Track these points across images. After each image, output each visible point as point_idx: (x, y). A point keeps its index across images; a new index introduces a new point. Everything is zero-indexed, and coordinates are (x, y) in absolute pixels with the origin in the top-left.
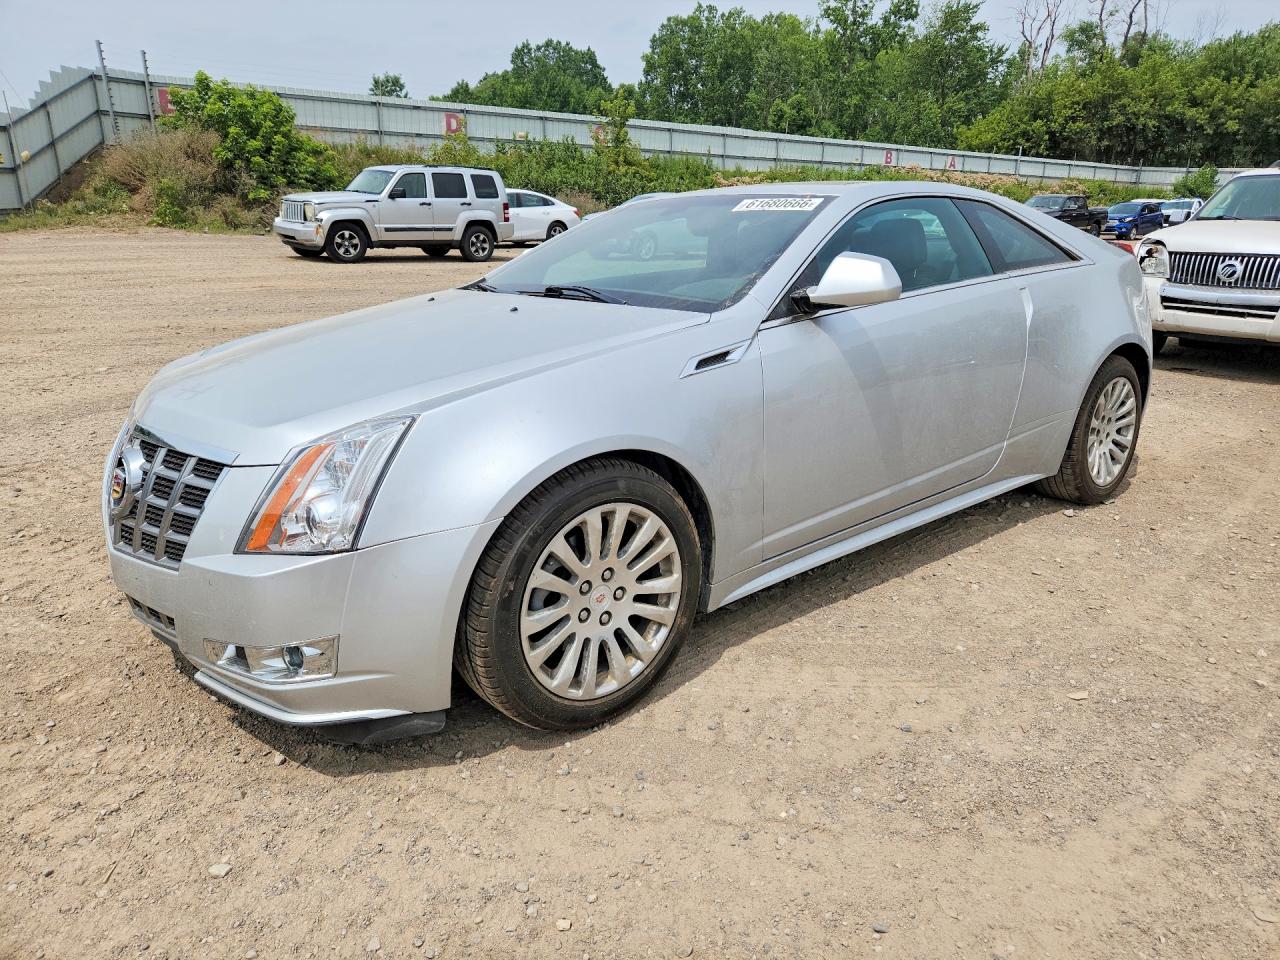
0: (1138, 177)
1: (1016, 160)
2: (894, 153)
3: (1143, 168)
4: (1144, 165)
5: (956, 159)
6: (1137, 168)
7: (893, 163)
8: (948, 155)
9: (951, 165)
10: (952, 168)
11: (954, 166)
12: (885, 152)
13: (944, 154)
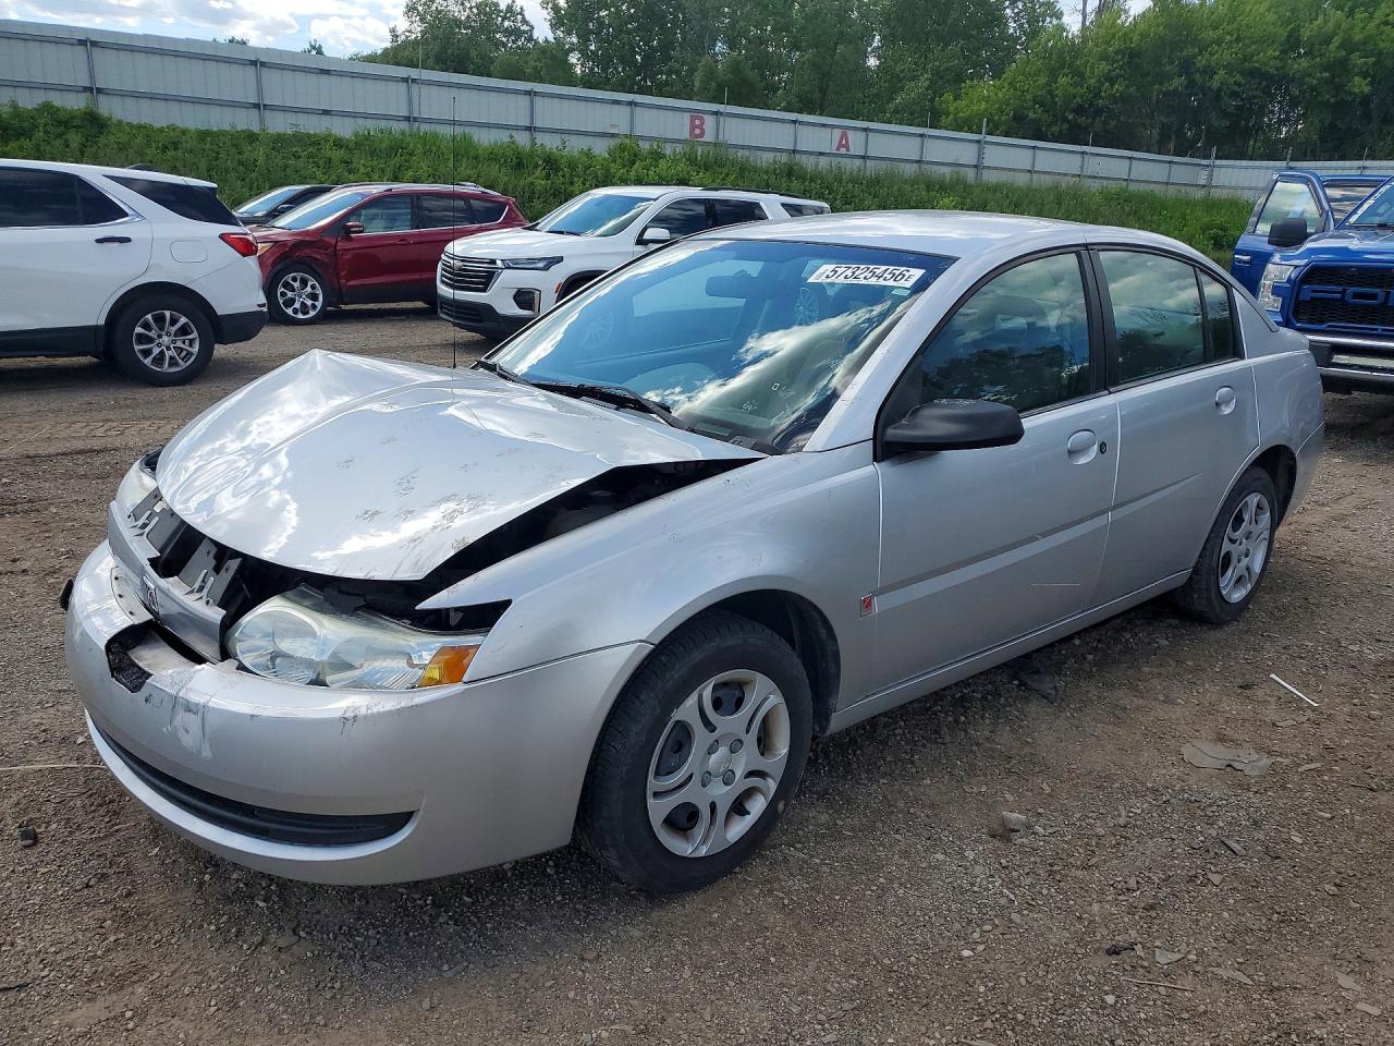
0: (1211, 176)
1: (978, 142)
2: (709, 121)
3: (1218, 162)
4: (1216, 158)
5: (850, 134)
6: (1205, 162)
7: (709, 137)
8: (834, 127)
9: (840, 146)
10: (843, 151)
11: (847, 147)
12: (687, 116)
13: (824, 125)
